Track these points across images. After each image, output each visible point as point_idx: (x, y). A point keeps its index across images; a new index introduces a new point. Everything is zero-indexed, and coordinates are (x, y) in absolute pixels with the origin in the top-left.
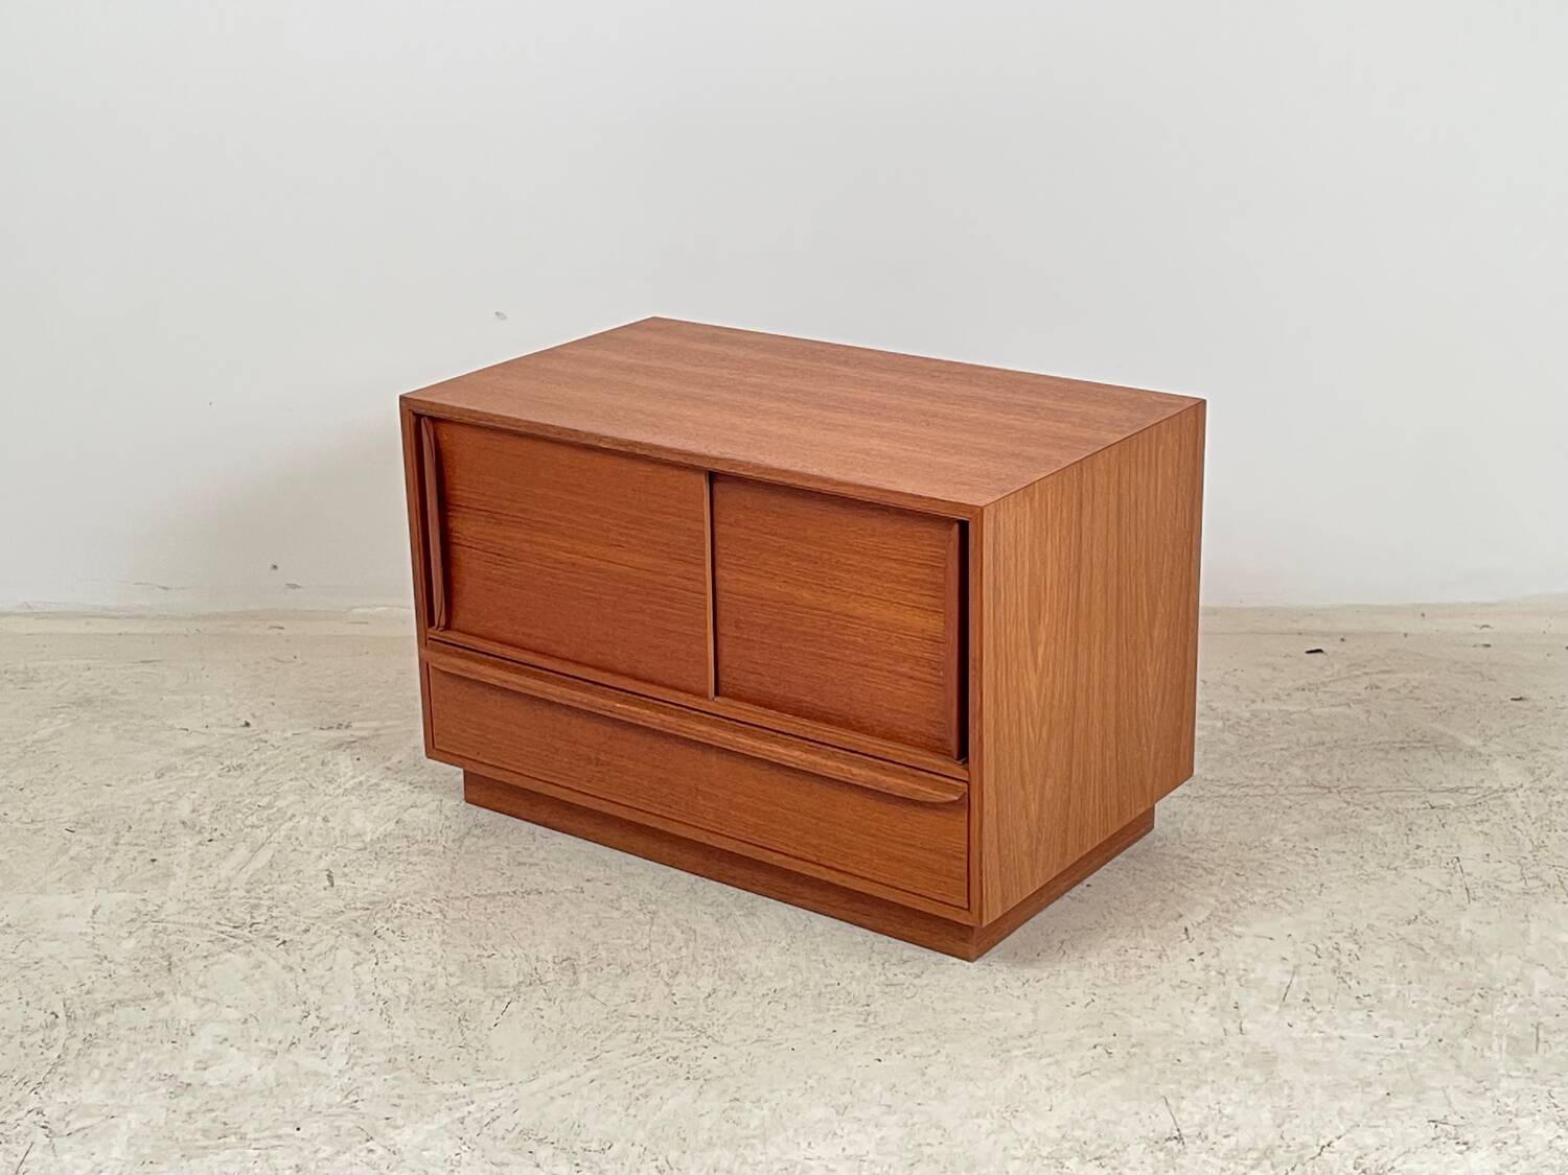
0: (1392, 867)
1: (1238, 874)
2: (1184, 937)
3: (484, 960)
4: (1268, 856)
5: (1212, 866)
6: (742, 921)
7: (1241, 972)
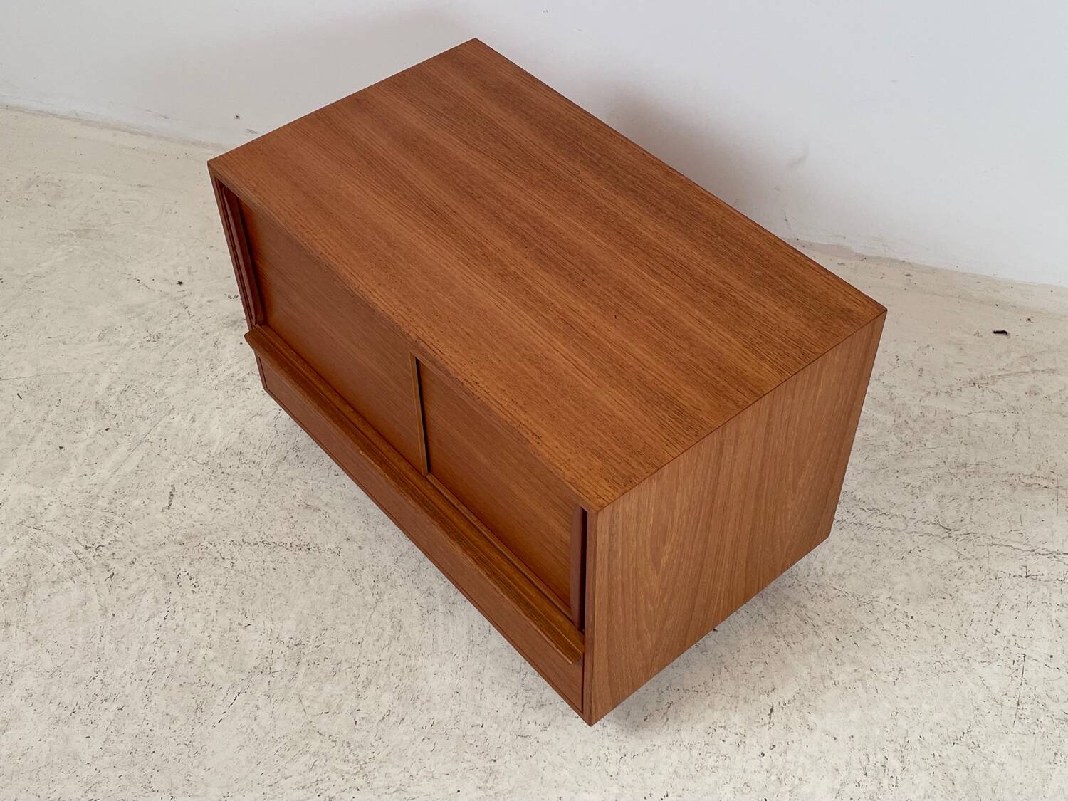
0: (966, 656)
1: (837, 639)
2: (766, 719)
3: (241, 631)
4: (871, 619)
5: (820, 624)
6: (440, 619)
7: (797, 782)
